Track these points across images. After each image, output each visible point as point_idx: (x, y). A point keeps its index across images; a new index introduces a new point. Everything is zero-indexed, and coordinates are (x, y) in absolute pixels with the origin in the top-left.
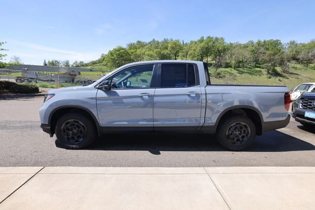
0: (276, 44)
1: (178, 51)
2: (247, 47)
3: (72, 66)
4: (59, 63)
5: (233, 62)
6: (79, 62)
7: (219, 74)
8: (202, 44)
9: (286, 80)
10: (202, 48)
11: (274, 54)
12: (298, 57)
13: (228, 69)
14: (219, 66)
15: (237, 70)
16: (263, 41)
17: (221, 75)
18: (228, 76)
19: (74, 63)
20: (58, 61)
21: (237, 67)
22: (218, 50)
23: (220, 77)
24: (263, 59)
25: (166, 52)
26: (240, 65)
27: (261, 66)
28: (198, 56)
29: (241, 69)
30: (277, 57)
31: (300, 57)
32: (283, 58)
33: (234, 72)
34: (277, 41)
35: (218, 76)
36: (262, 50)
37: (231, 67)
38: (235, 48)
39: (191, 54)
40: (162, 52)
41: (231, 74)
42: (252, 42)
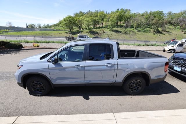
0: (160, 13)
1: (104, 18)
2: (144, 15)
3: (43, 27)
4: (35, 25)
5: (135, 25)
6: (46, 25)
7: (126, 32)
8: (118, 14)
9: (163, 35)
10: (118, 16)
11: (159, 20)
12: (172, 22)
13: (132, 29)
14: (126, 27)
15: (137, 30)
16: (153, 12)
17: (128, 33)
18: (131, 33)
19: (44, 26)
20: (34, 24)
21: (137, 28)
22: (127, 17)
23: (127, 34)
24: (152, 23)
25: (96, 18)
26: (139, 26)
27: (151, 27)
28: (115, 21)
29: (139, 29)
30: (160, 22)
31: (173, 21)
32: (163, 22)
33: (135, 31)
34: (161, 11)
35: (126, 33)
36: (152, 17)
37: (133, 27)
38: (136, 16)
39: (111, 20)
40: (94, 19)
41: (133, 32)
42: (147, 13)
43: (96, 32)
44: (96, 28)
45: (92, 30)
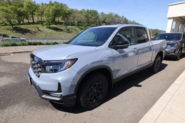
1: (34, 10)
2: (82, 13)
5: (76, 22)
7: (68, 30)
8: (54, 7)
10: (54, 10)
11: (96, 19)
12: (105, 21)
13: (73, 27)
14: (67, 24)
15: (79, 28)
16: (90, 10)
17: (70, 31)
18: (74, 31)
21: (78, 26)
22: (65, 13)
23: (69, 32)
24: (91, 21)
25: (22, 10)
26: (79, 24)
27: (90, 25)
28: (52, 16)
29: (81, 27)
30: (97, 21)
31: (106, 21)
32: (100, 21)
33: (77, 29)
34: (96, 11)
35: (68, 32)
36: (90, 15)
37: (74, 25)
38: (75, 12)
39: (46, 14)
41: (76, 30)
42: (84, 10)
43: (26, 29)
44: (24, 24)
45: (17, 26)
